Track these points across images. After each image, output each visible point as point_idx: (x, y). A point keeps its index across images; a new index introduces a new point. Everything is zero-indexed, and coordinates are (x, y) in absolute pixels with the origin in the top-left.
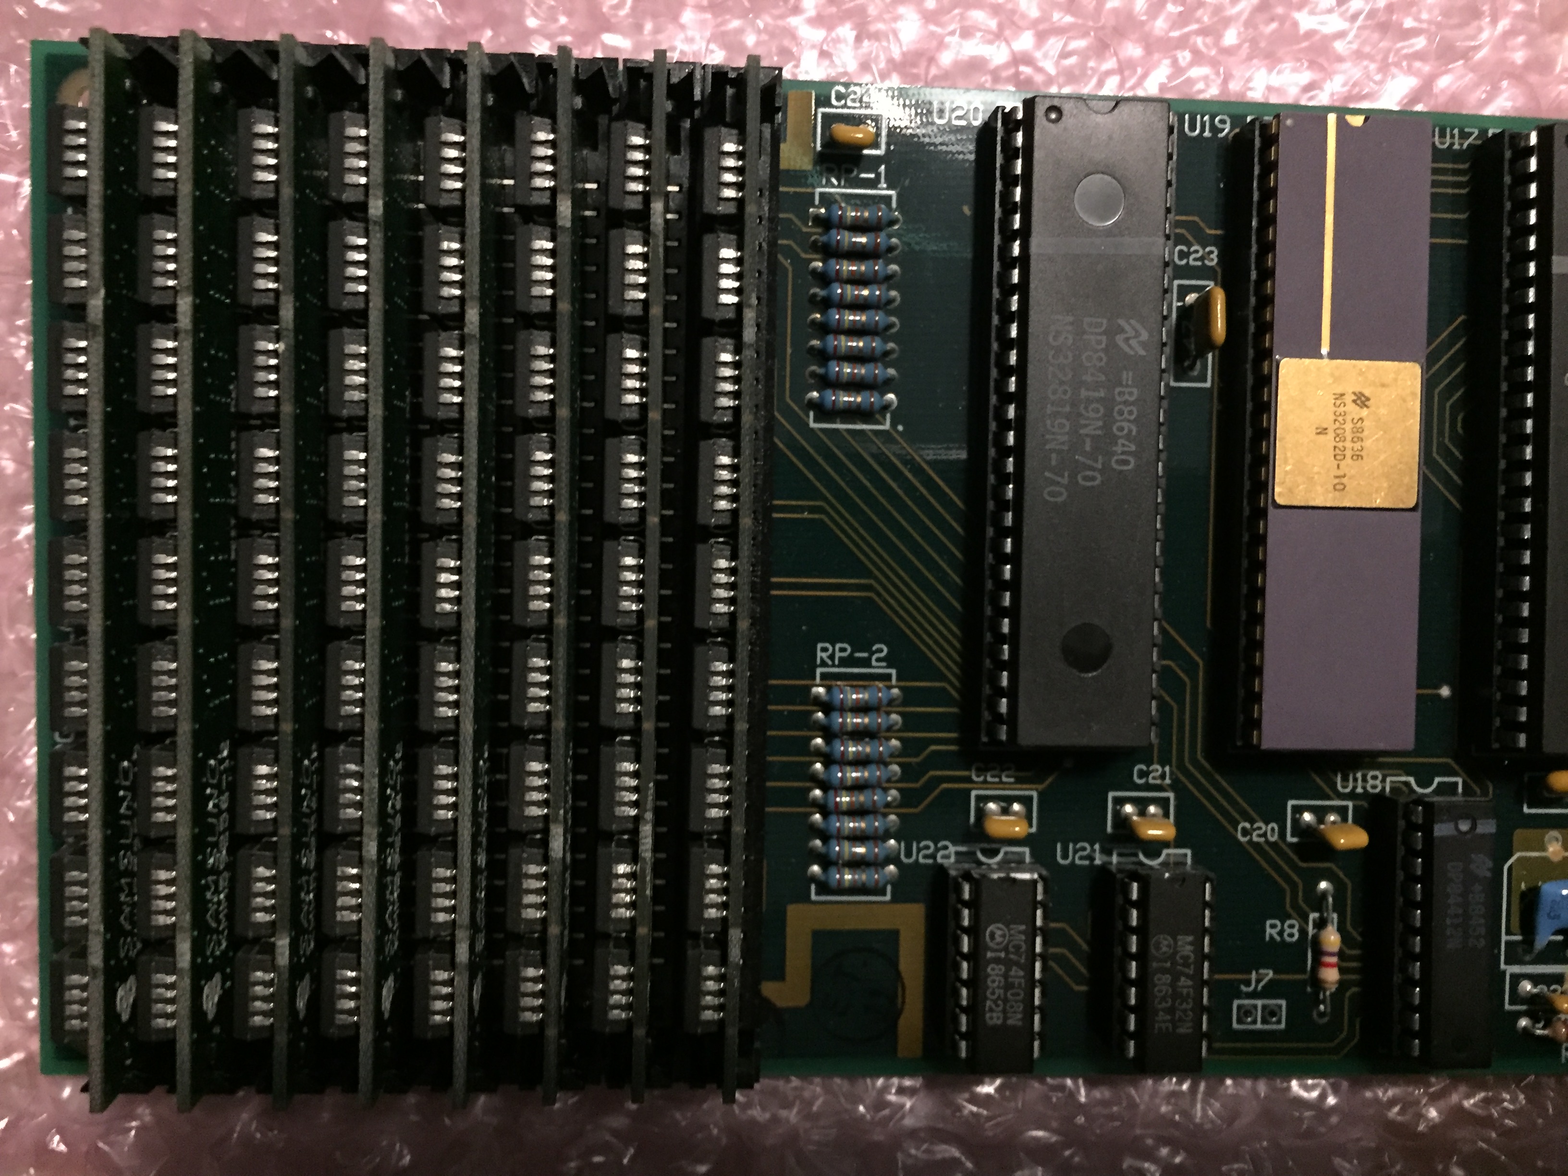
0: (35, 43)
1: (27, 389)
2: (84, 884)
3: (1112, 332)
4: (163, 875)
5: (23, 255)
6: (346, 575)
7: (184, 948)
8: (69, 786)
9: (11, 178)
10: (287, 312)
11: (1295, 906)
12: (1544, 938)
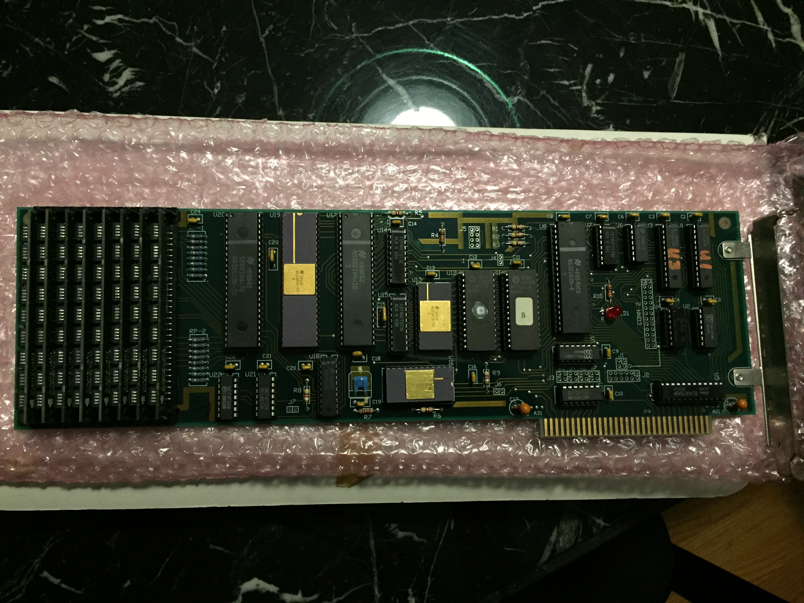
0: (18, 208)
1: (15, 279)
2: (24, 377)
3: (246, 259)
4: (40, 374)
5: (15, 251)
6: (78, 313)
7: (44, 389)
8: (21, 357)
9: (12, 235)
10: (66, 262)
11: (300, 385)
12: (357, 390)
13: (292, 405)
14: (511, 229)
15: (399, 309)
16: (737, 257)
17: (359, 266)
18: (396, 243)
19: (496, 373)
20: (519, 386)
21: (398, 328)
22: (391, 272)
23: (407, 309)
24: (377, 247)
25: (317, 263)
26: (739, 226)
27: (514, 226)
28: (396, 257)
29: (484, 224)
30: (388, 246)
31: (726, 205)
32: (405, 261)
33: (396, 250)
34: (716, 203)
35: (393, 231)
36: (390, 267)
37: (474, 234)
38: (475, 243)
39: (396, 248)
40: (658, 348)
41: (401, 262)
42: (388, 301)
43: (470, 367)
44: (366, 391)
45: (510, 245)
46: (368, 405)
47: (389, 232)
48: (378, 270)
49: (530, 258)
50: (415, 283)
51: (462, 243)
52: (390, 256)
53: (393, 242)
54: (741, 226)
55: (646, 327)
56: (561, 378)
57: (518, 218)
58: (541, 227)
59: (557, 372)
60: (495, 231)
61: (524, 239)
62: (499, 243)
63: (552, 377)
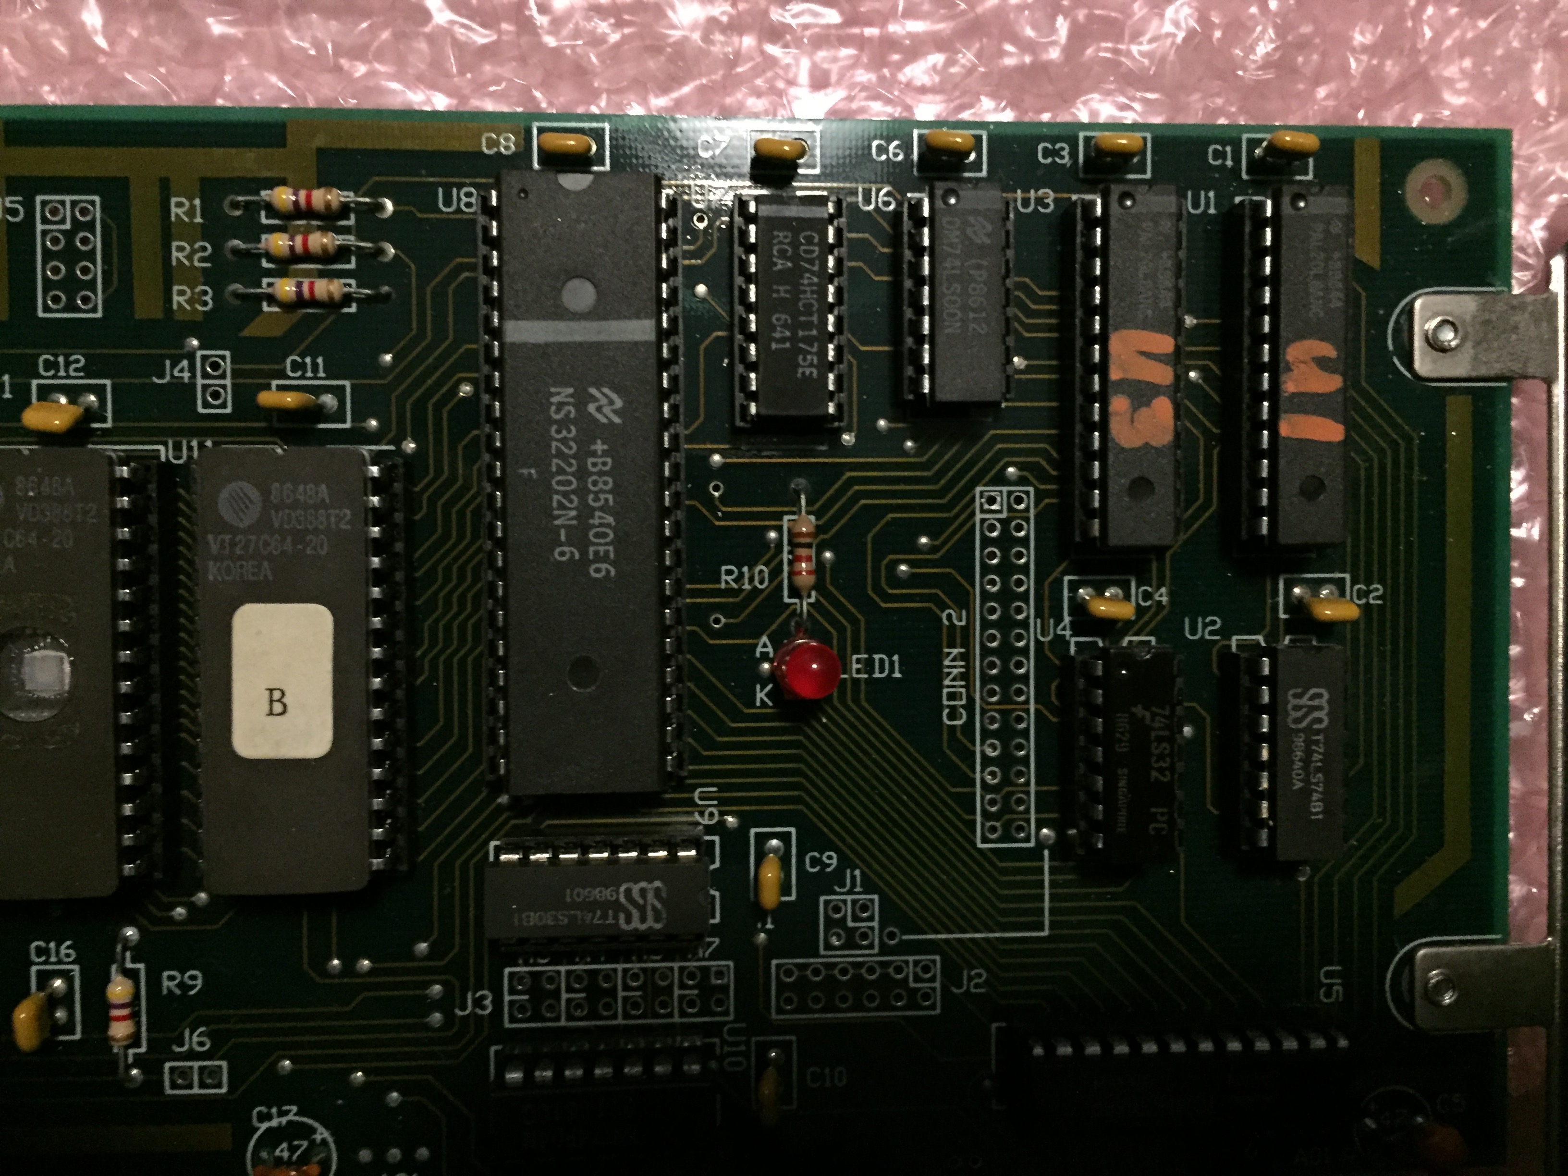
14: (275, 210)
16: (1483, 371)
19: (181, 985)
20: (303, 1045)
26: (1509, 208)
27: (284, 196)
29: (123, 183)
31: (1449, 97)
34: (1401, 88)
37: (69, 235)
38: (71, 285)
40: (1041, 845)
43: (40, 952)
45: (272, 299)
49: (383, 371)
54: (1519, 208)
55: (986, 734)
56: (528, 1006)
57: (320, 151)
58: (448, 202)
59: (507, 970)
60: (186, 219)
61: (352, 266)
62: (206, 288)
63: (483, 997)
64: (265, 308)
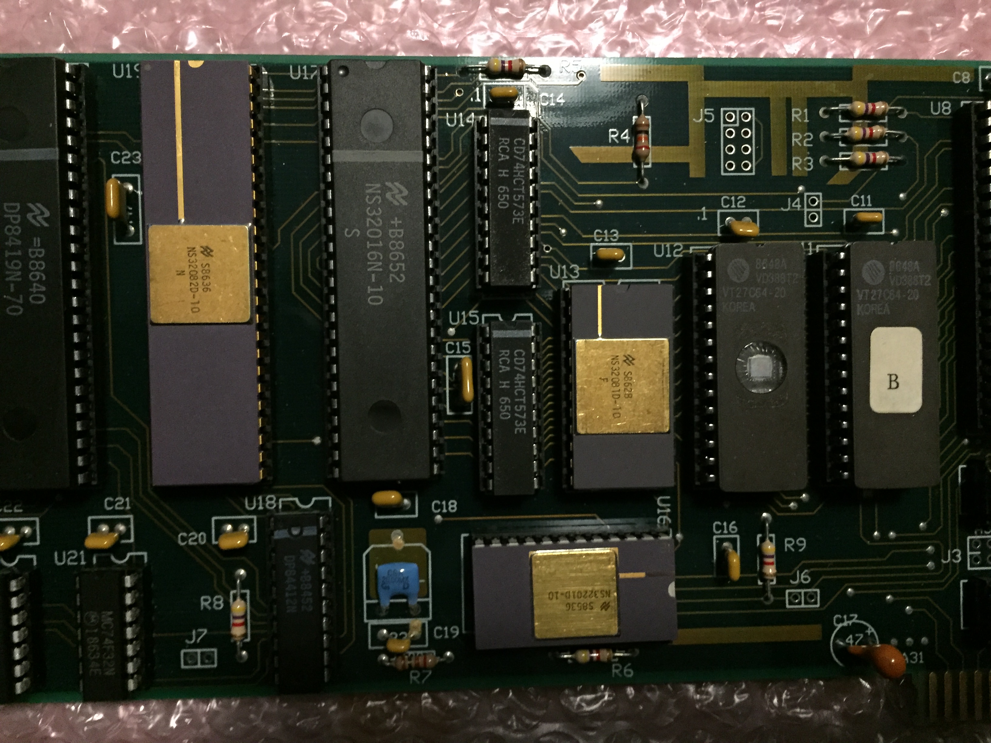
3: (25, 210)
11: (220, 587)
12: (386, 603)
13: (195, 646)
14: (847, 114)
15: (512, 365)
17: (385, 234)
18: (503, 157)
19: (795, 546)
20: (859, 580)
21: (511, 423)
22: (487, 251)
23: (537, 365)
24: (444, 172)
25: (256, 222)
27: (859, 106)
28: (503, 202)
29: (766, 101)
30: (477, 169)
32: (532, 216)
33: (503, 182)
35: (495, 121)
36: (485, 234)
37: (738, 130)
38: (739, 157)
39: (504, 173)
41: (517, 218)
42: (479, 340)
43: (718, 528)
44: (413, 602)
45: (845, 163)
46: (421, 640)
47: (480, 124)
48: (448, 244)
49: (901, 203)
50: (559, 282)
51: (702, 158)
52: (483, 200)
53: (495, 154)
56: (979, 557)
57: (870, 83)
58: (936, 110)
59: (969, 538)
60: (800, 120)
61: (886, 145)
62: (810, 158)
63: (956, 553)
64: (841, 168)
